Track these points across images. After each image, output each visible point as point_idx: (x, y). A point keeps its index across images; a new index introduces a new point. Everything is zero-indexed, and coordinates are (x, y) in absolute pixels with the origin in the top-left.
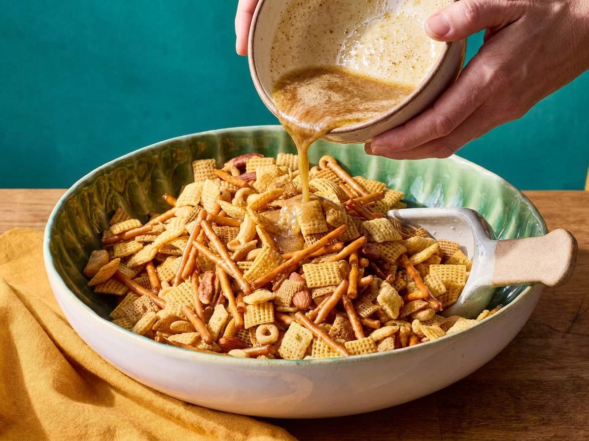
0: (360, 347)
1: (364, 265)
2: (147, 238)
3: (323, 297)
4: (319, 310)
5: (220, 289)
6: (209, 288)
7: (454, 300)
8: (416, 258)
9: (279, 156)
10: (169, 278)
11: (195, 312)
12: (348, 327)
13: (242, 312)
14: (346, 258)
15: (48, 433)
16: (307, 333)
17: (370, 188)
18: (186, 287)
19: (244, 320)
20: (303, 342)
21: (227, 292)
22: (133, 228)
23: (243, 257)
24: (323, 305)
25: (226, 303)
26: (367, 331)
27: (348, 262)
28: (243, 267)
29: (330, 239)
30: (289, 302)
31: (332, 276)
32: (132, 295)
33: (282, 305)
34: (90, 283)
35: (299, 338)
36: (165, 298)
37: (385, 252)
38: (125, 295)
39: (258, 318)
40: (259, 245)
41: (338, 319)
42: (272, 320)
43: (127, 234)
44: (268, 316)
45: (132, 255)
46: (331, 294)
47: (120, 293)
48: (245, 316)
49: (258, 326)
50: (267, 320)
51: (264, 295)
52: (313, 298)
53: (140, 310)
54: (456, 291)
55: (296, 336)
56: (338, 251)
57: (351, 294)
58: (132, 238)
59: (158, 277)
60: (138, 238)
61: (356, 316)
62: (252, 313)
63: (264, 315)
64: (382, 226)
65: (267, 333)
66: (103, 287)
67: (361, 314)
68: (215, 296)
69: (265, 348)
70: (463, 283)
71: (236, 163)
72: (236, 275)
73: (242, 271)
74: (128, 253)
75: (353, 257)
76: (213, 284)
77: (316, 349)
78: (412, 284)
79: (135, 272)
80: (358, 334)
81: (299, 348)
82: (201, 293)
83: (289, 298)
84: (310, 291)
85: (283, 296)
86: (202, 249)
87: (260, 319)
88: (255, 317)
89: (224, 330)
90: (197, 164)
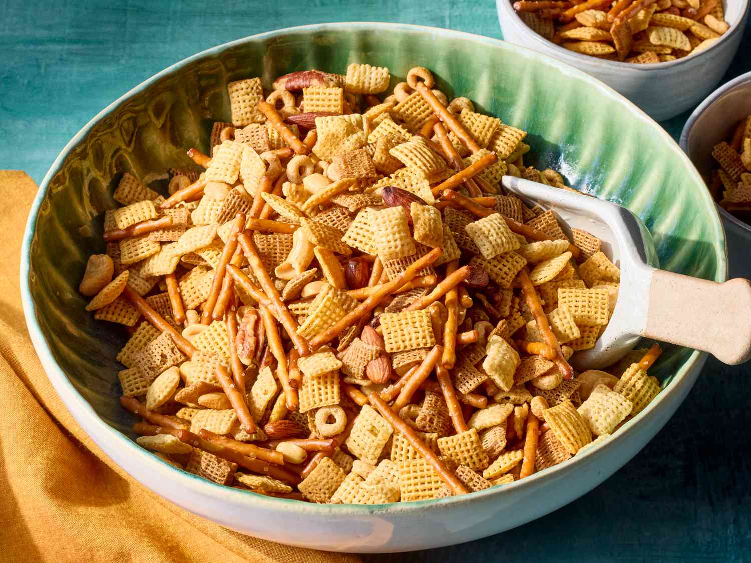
0: (457, 447)
1: (466, 304)
2: (166, 236)
3: (408, 366)
4: (403, 386)
5: (266, 342)
6: (251, 341)
7: (591, 345)
8: (539, 277)
9: (350, 69)
10: (196, 303)
11: (232, 377)
12: (442, 412)
13: (297, 385)
14: (442, 298)
15: (41, 551)
16: (385, 424)
17: (478, 130)
18: (219, 330)
19: (299, 398)
20: (379, 436)
21: (275, 348)
22: (146, 221)
23: (297, 296)
24: (407, 380)
25: (274, 364)
26: (468, 412)
27: (444, 304)
28: (296, 312)
29: (418, 270)
30: (361, 373)
31: (420, 335)
32: (148, 328)
33: (352, 376)
34: (90, 307)
35: (373, 431)
36: (193, 340)
37: (496, 270)
38: (138, 325)
39: (317, 399)
40: (319, 276)
41: (429, 399)
42: (337, 401)
43: (138, 228)
44: (332, 394)
45: (145, 260)
46: (419, 363)
47: (131, 323)
48: (300, 393)
49: (317, 409)
50: (330, 402)
51: (326, 362)
52: (394, 368)
53: (157, 360)
54: (595, 329)
55: (370, 427)
56: (431, 288)
57: (447, 363)
58: (145, 234)
59: (181, 299)
60: (152, 236)
61: (452, 394)
62: (310, 389)
63: (327, 393)
64: (492, 231)
65: (330, 420)
66: (107, 313)
67: (460, 390)
68: (259, 352)
69: (327, 444)
70: (605, 322)
71: (290, 85)
72: (287, 325)
73: (295, 319)
74: (140, 258)
75: (450, 296)
76: (256, 335)
77: (397, 446)
78: (532, 324)
79: (151, 284)
80: (457, 422)
81: (375, 444)
82: (240, 347)
83: (362, 367)
84: (390, 357)
85: (351, 364)
86: (240, 279)
87: (321, 400)
88: (314, 396)
89: (272, 408)
90: (235, 88)
